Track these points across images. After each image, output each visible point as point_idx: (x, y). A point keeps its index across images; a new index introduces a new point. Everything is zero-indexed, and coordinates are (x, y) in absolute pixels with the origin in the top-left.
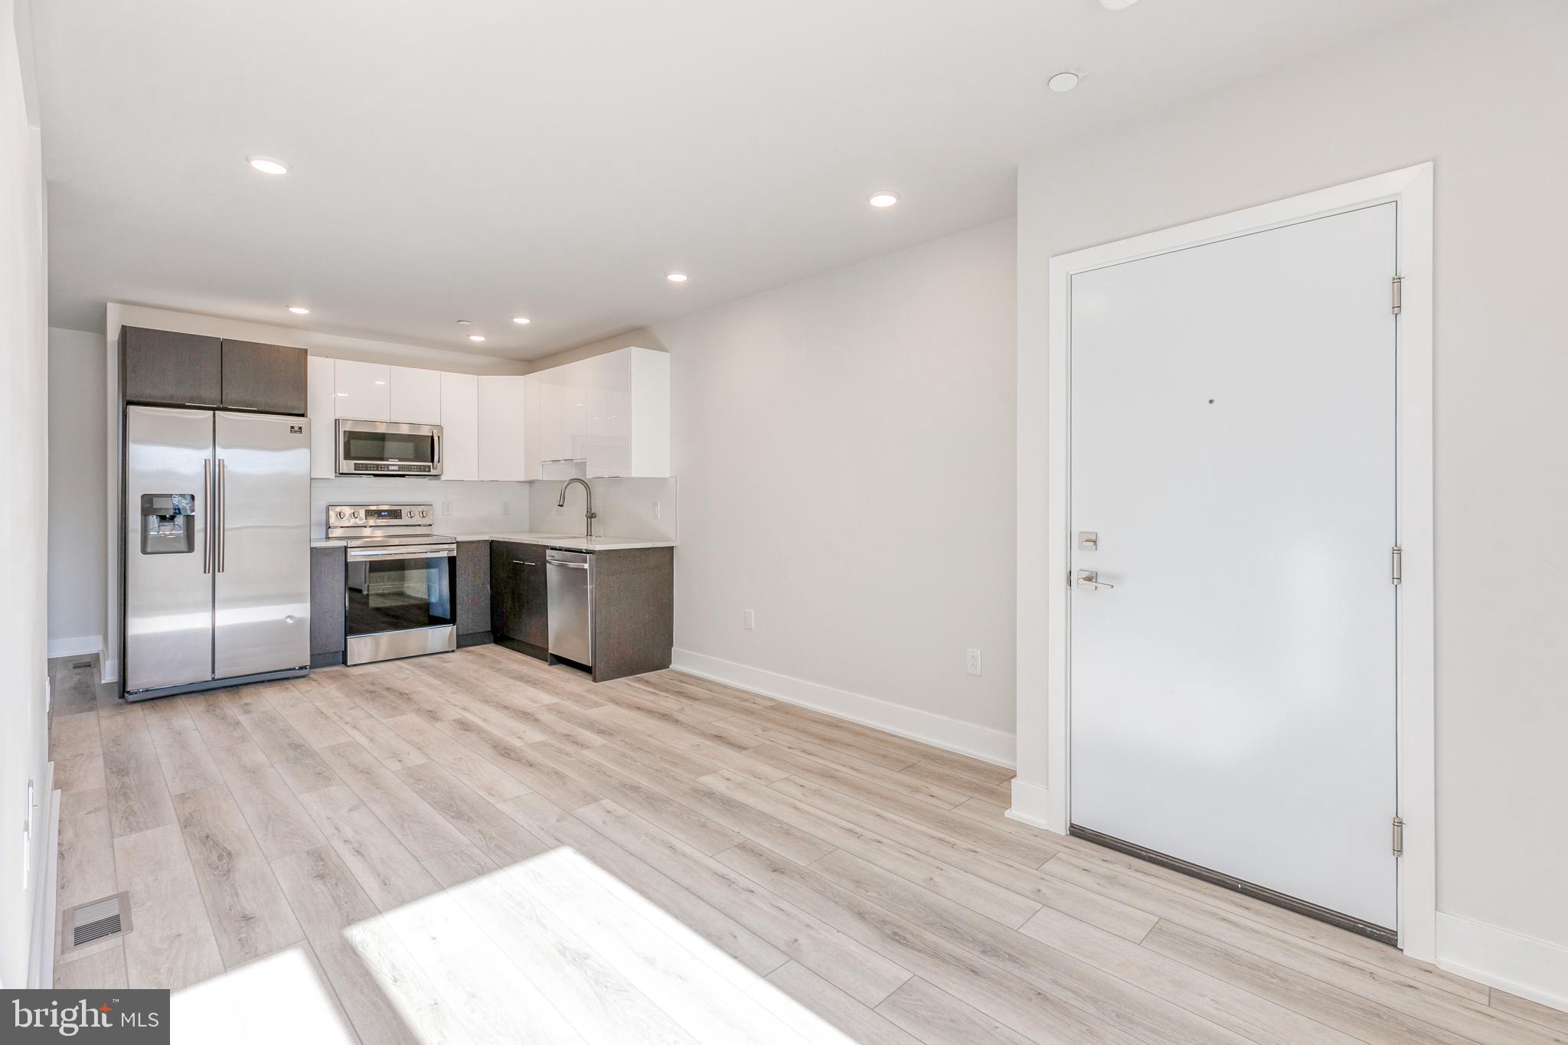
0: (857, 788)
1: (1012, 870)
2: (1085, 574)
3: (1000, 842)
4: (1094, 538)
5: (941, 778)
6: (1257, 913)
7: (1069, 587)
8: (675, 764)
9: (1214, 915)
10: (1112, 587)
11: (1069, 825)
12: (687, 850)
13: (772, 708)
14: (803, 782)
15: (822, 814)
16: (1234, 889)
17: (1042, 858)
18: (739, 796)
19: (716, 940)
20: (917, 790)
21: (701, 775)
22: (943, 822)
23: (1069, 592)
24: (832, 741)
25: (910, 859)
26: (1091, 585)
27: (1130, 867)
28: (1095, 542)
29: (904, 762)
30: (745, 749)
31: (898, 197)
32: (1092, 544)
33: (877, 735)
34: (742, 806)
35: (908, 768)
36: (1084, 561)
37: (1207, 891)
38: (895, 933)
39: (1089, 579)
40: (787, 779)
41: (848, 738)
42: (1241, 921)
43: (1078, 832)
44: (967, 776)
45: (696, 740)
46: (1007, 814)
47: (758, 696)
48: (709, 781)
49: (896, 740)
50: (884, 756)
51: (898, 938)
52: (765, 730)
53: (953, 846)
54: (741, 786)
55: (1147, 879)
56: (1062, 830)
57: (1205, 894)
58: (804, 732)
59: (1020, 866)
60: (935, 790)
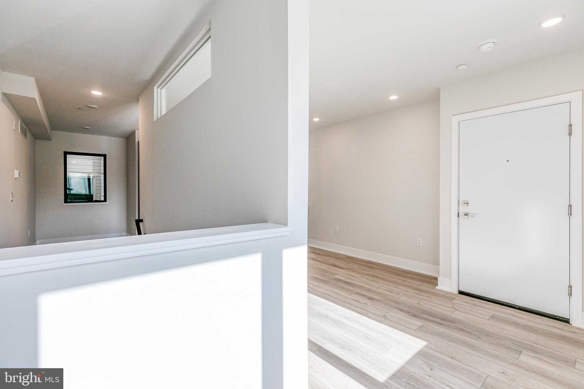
0: (385, 280)
1: (443, 302)
2: (464, 213)
3: (437, 295)
4: (467, 202)
5: (411, 278)
6: (524, 314)
7: (458, 218)
8: (325, 272)
9: (510, 314)
10: (474, 217)
11: (458, 291)
12: (340, 293)
13: (346, 257)
14: (368, 278)
15: (378, 286)
16: (515, 308)
17: (452, 299)
18: (349, 281)
19: (363, 314)
20: (405, 281)
21: (334, 275)
22: (416, 289)
23: (458, 219)
24: (371, 267)
25: (410, 298)
26: (466, 217)
27: (480, 302)
28: (468, 204)
29: (397, 273)
30: (344, 269)
31: (398, 96)
32: (467, 204)
33: (385, 266)
34: (352, 284)
35: (399, 275)
36: (463, 209)
37: (507, 309)
38: (413, 315)
39: (465, 215)
40: (362, 277)
41: (376, 267)
42: (519, 316)
43: (461, 293)
44: (419, 278)
45: (328, 266)
46: (437, 288)
47: (340, 254)
48: (337, 276)
49: (392, 267)
50: (390, 272)
51: (414, 316)
52: (348, 264)
53: (422, 295)
54: (348, 278)
55: (487, 305)
56: (456, 292)
57: (506, 309)
58: (360, 264)
59: (445, 301)
60: (410, 281)
